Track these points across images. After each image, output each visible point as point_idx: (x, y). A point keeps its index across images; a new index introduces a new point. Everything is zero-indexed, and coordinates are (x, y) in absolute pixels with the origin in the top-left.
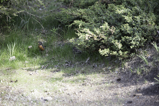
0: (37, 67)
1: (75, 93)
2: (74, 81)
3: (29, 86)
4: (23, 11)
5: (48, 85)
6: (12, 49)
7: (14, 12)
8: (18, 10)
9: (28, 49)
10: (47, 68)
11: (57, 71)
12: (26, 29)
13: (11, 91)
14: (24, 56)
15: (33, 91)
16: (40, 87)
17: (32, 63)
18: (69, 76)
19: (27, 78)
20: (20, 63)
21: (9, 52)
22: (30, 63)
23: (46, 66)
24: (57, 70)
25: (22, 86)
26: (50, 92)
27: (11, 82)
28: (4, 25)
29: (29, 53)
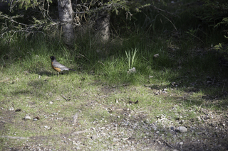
0: (164, 84)
1: (221, 124)
2: (219, 107)
3: (153, 110)
4: (149, 5)
5: (180, 111)
6: (132, 58)
7: (136, 7)
8: (142, 4)
9: (154, 58)
10: (179, 86)
11: (195, 92)
12: (152, 30)
13: (130, 115)
14: (147, 68)
15: (160, 118)
16: (170, 112)
17: (159, 78)
18: (212, 98)
19: (151, 98)
20: (142, 78)
21: (128, 62)
22: (156, 78)
23: (177, 83)
24: (195, 89)
25: (144, 109)
26: (183, 121)
27: (130, 102)
28: (122, 24)
29: (154, 64)
